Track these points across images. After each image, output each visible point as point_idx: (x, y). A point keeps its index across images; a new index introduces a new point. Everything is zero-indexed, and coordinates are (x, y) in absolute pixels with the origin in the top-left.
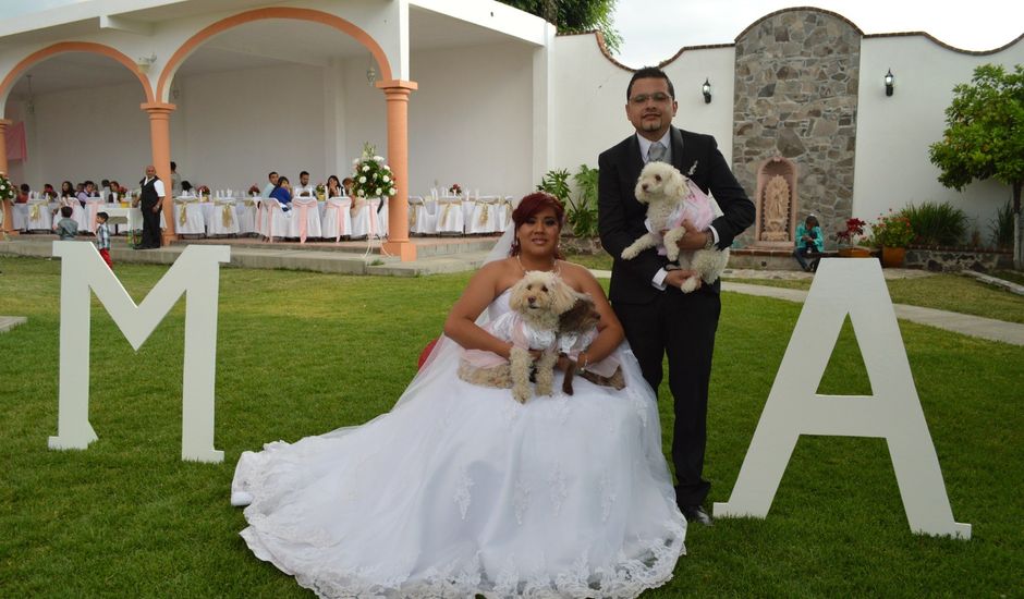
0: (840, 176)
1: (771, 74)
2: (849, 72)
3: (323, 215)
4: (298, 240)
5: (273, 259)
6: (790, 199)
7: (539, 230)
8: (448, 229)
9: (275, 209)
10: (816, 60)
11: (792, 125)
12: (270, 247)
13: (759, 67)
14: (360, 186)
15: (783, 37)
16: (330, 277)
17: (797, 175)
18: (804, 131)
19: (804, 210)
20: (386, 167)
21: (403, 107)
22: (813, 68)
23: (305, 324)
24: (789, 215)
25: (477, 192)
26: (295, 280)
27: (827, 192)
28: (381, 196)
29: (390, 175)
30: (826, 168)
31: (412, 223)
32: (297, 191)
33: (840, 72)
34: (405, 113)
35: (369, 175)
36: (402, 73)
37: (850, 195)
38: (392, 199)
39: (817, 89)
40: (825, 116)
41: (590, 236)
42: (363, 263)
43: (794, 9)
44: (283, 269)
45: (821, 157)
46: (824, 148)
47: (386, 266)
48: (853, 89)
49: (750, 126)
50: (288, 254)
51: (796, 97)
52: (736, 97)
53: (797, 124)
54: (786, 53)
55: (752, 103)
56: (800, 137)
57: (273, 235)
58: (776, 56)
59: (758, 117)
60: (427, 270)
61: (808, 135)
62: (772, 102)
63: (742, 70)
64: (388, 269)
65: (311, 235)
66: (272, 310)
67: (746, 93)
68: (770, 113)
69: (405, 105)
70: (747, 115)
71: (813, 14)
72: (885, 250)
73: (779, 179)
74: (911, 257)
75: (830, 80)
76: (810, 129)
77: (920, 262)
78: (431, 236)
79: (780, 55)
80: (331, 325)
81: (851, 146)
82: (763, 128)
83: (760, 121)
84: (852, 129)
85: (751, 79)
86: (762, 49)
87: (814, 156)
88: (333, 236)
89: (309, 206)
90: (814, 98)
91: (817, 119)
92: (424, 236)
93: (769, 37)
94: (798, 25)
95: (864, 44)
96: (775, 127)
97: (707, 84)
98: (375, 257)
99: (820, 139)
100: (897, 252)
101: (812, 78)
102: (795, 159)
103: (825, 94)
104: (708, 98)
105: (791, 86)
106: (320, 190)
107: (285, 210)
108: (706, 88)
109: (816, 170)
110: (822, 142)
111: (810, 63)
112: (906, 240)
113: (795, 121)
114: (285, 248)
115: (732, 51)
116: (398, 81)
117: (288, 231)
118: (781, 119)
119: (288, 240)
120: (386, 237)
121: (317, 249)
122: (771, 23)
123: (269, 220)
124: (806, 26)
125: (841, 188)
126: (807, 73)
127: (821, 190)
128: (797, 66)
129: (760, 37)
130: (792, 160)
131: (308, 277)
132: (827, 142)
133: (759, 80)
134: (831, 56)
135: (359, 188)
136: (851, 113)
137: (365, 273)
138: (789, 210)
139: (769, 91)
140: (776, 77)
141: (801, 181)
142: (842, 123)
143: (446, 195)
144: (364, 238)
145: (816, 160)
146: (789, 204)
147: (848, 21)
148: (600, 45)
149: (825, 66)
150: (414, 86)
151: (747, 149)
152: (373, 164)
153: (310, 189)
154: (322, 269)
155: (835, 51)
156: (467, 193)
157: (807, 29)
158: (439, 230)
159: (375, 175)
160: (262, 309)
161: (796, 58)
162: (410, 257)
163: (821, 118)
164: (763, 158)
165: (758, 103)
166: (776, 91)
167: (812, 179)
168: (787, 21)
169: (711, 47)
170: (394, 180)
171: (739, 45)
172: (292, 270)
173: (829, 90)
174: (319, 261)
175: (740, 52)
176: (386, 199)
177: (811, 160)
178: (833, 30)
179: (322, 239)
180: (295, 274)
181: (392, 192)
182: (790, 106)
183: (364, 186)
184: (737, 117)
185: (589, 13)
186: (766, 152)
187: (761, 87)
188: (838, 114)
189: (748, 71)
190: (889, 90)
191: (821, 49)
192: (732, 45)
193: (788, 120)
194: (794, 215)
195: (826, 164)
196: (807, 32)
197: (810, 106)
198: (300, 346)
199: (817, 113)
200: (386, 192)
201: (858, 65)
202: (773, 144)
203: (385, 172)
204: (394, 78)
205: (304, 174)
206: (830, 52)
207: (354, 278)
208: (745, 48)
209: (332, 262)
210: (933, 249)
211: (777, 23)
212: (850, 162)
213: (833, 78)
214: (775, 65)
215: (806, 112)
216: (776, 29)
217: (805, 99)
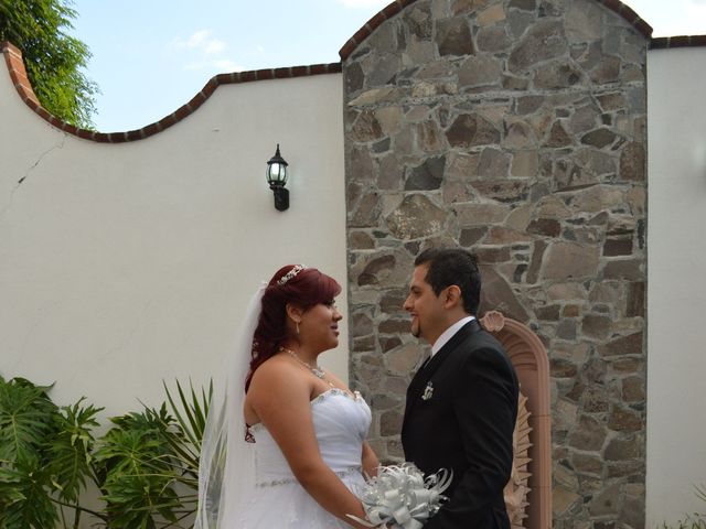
0: (615, 378)
1: (432, 133)
2: (622, 126)
10: (542, 99)
15: (456, 42)
18: (521, 269)
22: (536, 119)
27: (583, 418)
30: (579, 360)
33: (600, 125)
39: (547, 169)
40: (569, 234)
45: (567, 332)
46: (572, 311)
48: (635, 168)
49: (387, 261)
51: (497, 188)
52: (352, 193)
53: (503, 255)
54: (469, 83)
55: (391, 206)
56: (513, 286)
58: (442, 90)
59: (407, 240)
61: (531, 280)
62: (439, 203)
63: (361, 124)
67: (374, 182)
68: (436, 229)
70: (378, 235)
75: (578, 147)
76: (536, 262)
79: (453, 87)
81: (637, 303)
84: (637, 262)
85: (384, 147)
86: (409, 73)
90: (542, 190)
91: (550, 241)
93: (425, 44)
94: (492, 16)
95: (656, 62)
97: (278, 159)
99: (560, 289)
101: (532, 141)
103: (567, 180)
104: (281, 198)
105: (483, 162)
108: (275, 168)
110: (566, 296)
111: (529, 105)
113: (499, 246)
115: (337, 81)
118: (464, 242)
122: (428, 11)
124: (510, 16)
125: (617, 409)
126: (520, 129)
128: (495, 114)
129: (402, 45)
132: (579, 295)
133: (404, 147)
134: (577, 87)
136: (632, 224)
139: (431, 175)
140: (444, 139)
142: (611, 249)
145: (555, 340)
149: (565, 114)
151: (384, 317)
155: (587, 76)
157: (516, 23)
161: (493, 94)
163: (561, 238)
165: (406, 204)
168: (465, 7)
169: (282, 73)
171: (352, 63)
173: (576, 170)
175: (354, 83)
178: (582, 28)
182: (484, 211)
184: (355, 241)
187: (411, 166)
188: (601, 229)
189: (376, 128)
191: (553, 71)
192: (333, 69)
193: (481, 246)
197: (529, 211)
199: (550, 227)
201: (644, 109)
206: (575, 78)
208: (367, 71)
211: (444, 10)
212: (636, 344)
213: (584, 141)
214: (443, 112)
215: (523, 227)
216: (439, 25)
217: (518, 194)
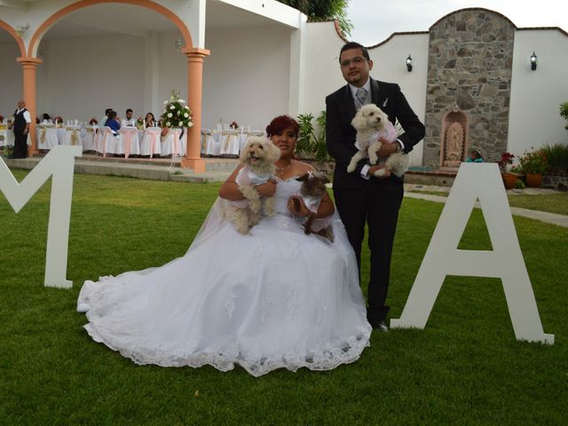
0: (499, 124)
1: (453, 53)
2: (506, 53)
3: (141, 139)
4: (123, 156)
5: (105, 168)
6: (464, 138)
7: (285, 139)
8: (228, 153)
9: (108, 134)
10: (484, 44)
11: (467, 88)
12: (104, 160)
13: (445, 48)
14: (168, 119)
15: (462, 28)
16: (145, 182)
17: (469, 122)
18: (475, 92)
19: (474, 147)
20: (187, 107)
21: (199, 67)
22: (482, 50)
23: (127, 210)
24: (463, 150)
25: (249, 128)
26: (121, 182)
27: (490, 135)
28: (182, 128)
29: (189, 113)
30: (489, 118)
31: (203, 147)
32: (124, 123)
33: (500, 52)
34: (201, 70)
35: (174, 112)
36: (200, 44)
37: (506, 137)
38: (189, 129)
39: (484, 63)
40: (489, 83)
41: (326, 160)
42: (168, 172)
43: (470, 9)
44: (112, 175)
45: (487, 110)
46: (488, 105)
47: (184, 175)
48: (509, 65)
49: (438, 88)
50: (116, 165)
51: (470, 69)
52: (429, 68)
53: (470, 88)
54: (464, 39)
55: (440, 73)
56: (472, 97)
57: (106, 152)
58: (457, 41)
59: (444, 82)
60: (212, 179)
61: (478, 95)
62: (453, 72)
63: (434, 49)
64: (185, 178)
65: (132, 153)
66: (105, 201)
67: (436, 66)
68: (452, 79)
69: (201, 65)
70: (436, 81)
71: (483, 13)
72: (528, 175)
73: (457, 125)
74: (547, 181)
75: (494, 58)
76: (479, 91)
77: (553, 185)
78: (216, 157)
79: (460, 40)
80: (145, 211)
81: (507, 104)
82: (446, 89)
83: (445, 85)
84: (507, 92)
85: (439, 56)
86: (448, 36)
87: (481, 109)
88: (148, 154)
89: (132, 133)
90: (482, 70)
91: (483, 85)
92: (211, 156)
93: (453, 28)
94: (472, 20)
96: (455, 89)
97: (409, 58)
98: (177, 169)
99: (486, 98)
100: (537, 177)
101: (481, 56)
102: (469, 111)
103: (490, 67)
104: (410, 68)
105: (467, 62)
106: (140, 122)
107: (115, 135)
108: (409, 61)
109: (483, 119)
110: (487, 100)
111: (480, 46)
112: (542, 169)
113: (469, 85)
114: (114, 161)
115: (428, 36)
116: (197, 49)
117: (116, 150)
118: (460, 84)
119: (116, 156)
120: (185, 156)
121: (136, 162)
122: (454, 18)
123: (103, 141)
124: (477, 21)
125: (499, 132)
126: (477, 52)
127: (486, 133)
128: (471, 48)
129: (446, 28)
130: (466, 112)
131: (129, 181)
132: (490, 100)
133: (445, 56)
134: (494, 41)
135: (166, 121)
136: (506, 80)
137: (169, 180)
138: (463, 146)
140: (456, 55)
141: (472, 127)
142: (501, 87)
143: (227, 128)
144: (170, 156)
145: (483, 112)
146: (464, 142)
147: (506, 19)
148: (337, 29)
149: (490, 49)
150: (208, 52)
151: (436, 104)
152: (177, 104)
153: (133, 122)
154: (140, 176)
155: (497, 39)
156: (242, 128)
157: (479, 23)
158: (222, 152)
159: (179, 112)
160: (97, 200)
161: (471, 43)
162: (201, 170)
163: (487, 84)
164: (447, 110)
165: (444, 72)
166: (457, 65)
167: (480, 126)
168: (465, 17)
169: (413, 33)
170: (192, 116)
171: (432, 32)
172: (118, 176)
173: (492, 65)
174: (137, 170)
175: (432, 37)
176: (186, 129)
177: (480, 113)
178: (497, 25)
179: (140, 156)
180: (120, 179)
181: (190, 124)
182: (466, 75)
183: (171, 120)
184: (429, 82)
185: (331, 8)
186: (449, 106)
187: (446, 62)
188: (498, 82)
189: (438, 51)
190: (534, 66)
191: (488, 37)
192: (427, 32)
193: (464, 85)
194: (466, 149)
195: (489, 115)
196: (479, 25)
197: (479, 76)
198: (123, 223)
199: (484, 81)
200: (186, 125)
201: (512, 49)
202: (453, 100)
203: (186, 111)
204: (194, 47)
205: (129, 111)
206: (494, 39)
207: (162, 183)
208: (436, 34)
209: (147, 171)
210: (562, 176)
211: (458, 18)
212: (506, 114)
213: (495, 57)
214: (456, 47)
215: (476, 80)
216: (458, 23)
217: (476, 71)
